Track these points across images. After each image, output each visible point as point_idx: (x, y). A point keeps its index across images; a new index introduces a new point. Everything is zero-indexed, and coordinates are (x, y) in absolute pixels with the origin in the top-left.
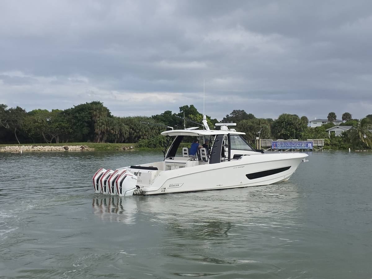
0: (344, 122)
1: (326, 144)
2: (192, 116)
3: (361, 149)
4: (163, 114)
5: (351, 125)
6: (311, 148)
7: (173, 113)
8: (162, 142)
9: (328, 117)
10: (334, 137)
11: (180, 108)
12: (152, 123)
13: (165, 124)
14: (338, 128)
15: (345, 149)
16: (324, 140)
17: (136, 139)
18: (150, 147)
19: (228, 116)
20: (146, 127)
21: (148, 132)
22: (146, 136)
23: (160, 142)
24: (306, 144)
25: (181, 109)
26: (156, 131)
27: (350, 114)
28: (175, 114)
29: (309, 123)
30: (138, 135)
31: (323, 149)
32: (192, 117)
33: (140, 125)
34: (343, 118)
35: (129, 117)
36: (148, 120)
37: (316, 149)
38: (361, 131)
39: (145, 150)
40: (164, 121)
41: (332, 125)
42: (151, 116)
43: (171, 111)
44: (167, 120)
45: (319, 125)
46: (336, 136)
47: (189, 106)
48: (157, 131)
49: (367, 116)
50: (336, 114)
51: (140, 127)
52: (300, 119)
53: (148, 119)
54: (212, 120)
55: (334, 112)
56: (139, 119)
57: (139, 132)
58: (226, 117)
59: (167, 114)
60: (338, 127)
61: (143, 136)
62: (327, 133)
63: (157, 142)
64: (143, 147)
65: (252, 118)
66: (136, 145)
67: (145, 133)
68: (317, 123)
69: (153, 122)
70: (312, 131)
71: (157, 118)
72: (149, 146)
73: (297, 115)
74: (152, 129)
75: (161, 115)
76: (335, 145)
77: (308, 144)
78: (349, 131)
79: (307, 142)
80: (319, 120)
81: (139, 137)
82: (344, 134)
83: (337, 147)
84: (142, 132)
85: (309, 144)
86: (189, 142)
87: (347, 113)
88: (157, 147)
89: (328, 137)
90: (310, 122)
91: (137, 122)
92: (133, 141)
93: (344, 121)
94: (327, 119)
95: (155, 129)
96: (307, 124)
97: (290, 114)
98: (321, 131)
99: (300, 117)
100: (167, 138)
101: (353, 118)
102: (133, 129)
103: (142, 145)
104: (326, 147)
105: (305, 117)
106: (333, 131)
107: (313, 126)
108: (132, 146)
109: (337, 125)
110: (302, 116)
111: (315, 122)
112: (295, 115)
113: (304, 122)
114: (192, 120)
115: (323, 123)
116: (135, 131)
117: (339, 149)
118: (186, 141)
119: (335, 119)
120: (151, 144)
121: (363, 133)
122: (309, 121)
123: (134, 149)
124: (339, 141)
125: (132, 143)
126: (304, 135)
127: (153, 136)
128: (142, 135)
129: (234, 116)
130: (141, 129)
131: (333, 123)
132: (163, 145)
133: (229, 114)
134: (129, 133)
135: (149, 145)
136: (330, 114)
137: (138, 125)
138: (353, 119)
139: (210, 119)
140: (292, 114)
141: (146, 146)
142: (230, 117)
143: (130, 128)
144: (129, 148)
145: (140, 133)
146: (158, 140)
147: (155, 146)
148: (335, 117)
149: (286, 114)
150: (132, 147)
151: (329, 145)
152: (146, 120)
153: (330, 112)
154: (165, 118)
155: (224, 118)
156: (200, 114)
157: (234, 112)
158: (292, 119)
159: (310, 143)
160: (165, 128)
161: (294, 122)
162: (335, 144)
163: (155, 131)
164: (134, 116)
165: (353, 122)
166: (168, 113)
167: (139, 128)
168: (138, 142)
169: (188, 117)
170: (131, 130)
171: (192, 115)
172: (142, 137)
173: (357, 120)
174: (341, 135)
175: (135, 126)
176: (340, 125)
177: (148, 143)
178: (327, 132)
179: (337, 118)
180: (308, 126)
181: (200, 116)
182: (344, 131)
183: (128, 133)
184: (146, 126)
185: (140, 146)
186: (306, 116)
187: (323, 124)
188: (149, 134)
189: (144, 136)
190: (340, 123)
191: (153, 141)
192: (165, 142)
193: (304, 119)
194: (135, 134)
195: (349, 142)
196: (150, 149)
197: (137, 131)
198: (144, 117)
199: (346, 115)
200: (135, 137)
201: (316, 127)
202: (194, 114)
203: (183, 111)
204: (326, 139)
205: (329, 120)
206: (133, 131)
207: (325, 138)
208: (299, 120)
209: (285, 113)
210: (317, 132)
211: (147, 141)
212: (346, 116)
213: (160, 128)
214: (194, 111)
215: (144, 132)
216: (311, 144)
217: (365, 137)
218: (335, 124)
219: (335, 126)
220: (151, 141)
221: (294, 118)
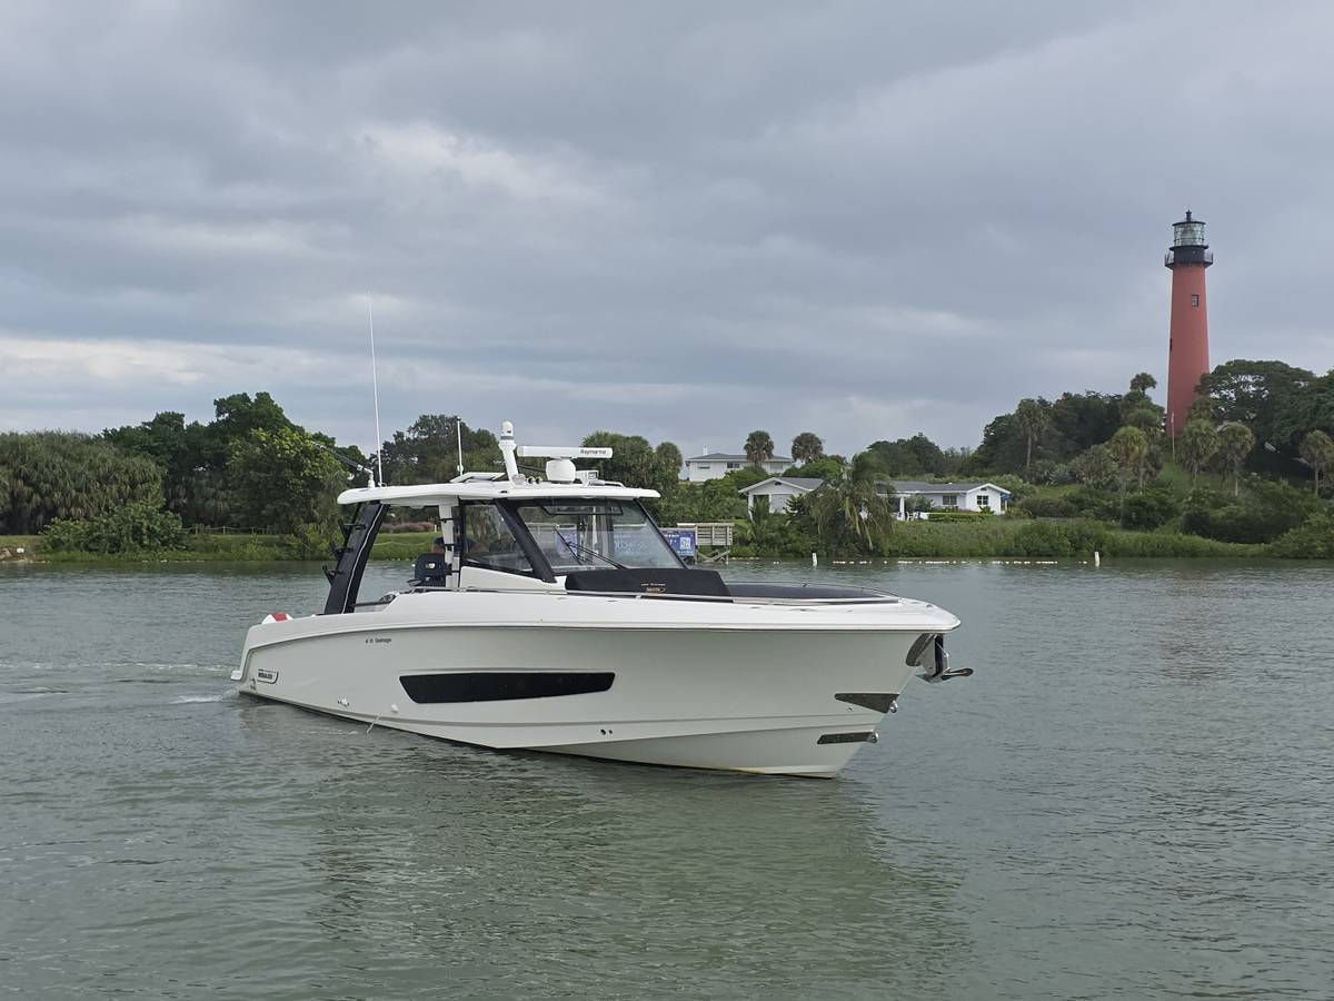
0: (799, 464)
1: (740, 541)
2: (263, 435)
3: (851, 557)
4: (148, 424)
5: (819, 477)
6: (692, 554)
7: (187, 422)
8: (145, 531)
9: (746, 447)
10: (767, 516)
11: (216, 403)
12: (104, 461)
13: (158, 463)
14: (779, 484)
15: (798, 556)
16: (732, 524)
17: (41, 517)
18: (96, 550)
19: (399, 435)
20: (80, 475)
21: (88, 491)
22: (82, 507)
23: (137, 531)
24: (674, 539)
25: (221, 405)
26: (119, 491)
27: (817, 439)
28: (196, 423)
29: (684, 465)
30: (48, 504)
31: (730, 556)
32: (264, 439)
33: (58, 466)
34: (793, 451)
35: (12, 434)
36: (86, 449)
37: (705, 557)
38: (851, 496)
39: (73, 560)
40: (153, 451)
41: (757, 475)
42: (101, 432)
43: (183, 415)
44: (166, 449)
45: (718, 472)
46: (771, 511)
47: (253, 398)
48: (123, 487)
49: (871, 447)
50: (772, 439)
51: (56, 472)
52: (654, 451)
53: (88, 441)
54: (342, 451)
55: (766, 430)
56: (54, 442)
57: (49, 493)
58: (392, 441)
59: (165, 425)
60: (779, 480)
61: (69, 509)
62: (745, 501)
63: (124, 532)
64: (69, 550)
65: (488, 445)
66: (38, 543)
67: (77, 497)
68: (712, 466)
69: (108, 453)
70: (695, 494)
71: (124, 438)
72: (91, 546)
73: (644, 437)
74: (104, 480)
75: (142, 430)
76: (771, 542)
77: (678, 539)
78: (813, 495)
79: (677, 532)
80: (718, 456)
81: (53, 512)
82: (797, 504)
83: (776, 549)
84: (65, 494)
85: (682, 539)
86: (249, 531)
87: (807, 434)
88: (125, 550)
89: (747, 517)
90: (688, 464)
91: (44, 454)
92: (26, 525)
93: (799, 461)
94: (745, 453)
95: (115, 479)
96: (679, 471)
97: (619, 433)
98: (724, 493)
99: (654, 445)
100: (163, 516)
101: (828, 451)
102: (26, 480)
103: (63, 543)
104: (737, 549)
105: (670, 444)
106: (761, 496)
107: (694, 475)
108: (22, 545)
109: (777, 475)
110: (660, 444)
111: (704, 462)
112: (639, 439)
113: (667, 465)
114: (262, 447)
115: (730, 465)
116: (37, 490)
117: (784, 555)
118: (238, 526)
119: (770, 456)
120: (99, 537)
121: (857, 504)
122: (684, 460)
123: (30, 556)
124: (781, 529)
125: (21, 533)
126: (668, 508)
127: (107, 509)
128: (64, 504)
129: (423, 437)
130: (61, 481)
131: (764, 467)
132: (146, 543)
133: (404, 430)
134: (12, 494)
135: (93, 541)
136: (753, 437)
137: (47, 466)
138: (826, 456)
139: (332, 447)
140: (626, 435)
141: (77, 545)
142: (408, 439)
143: (17, 476)
144: (8, 554)
145: (57, 496)
146: (129, 522)
147: (116, 545)
148: (769, 447)
149: (606, 434)
150: (20, 550)
151: (747, 543)
152: (79, 445)
153: (753, 431)
154: (155, 442)
155: (386, 445)
156: (294, 428)
157: (424, 422)
158: (628, 452)
159: (687, 534)
160: (155, 479)
161: (632, 463)
162: (767, 541)
163: (115, 487)
164: (30, 430)
165: (829, 466)
166: (169, 421)
167: (51, 477)
168: (48, 529)
169: (249, 438)
170: (20, 483)
171: (265, 430)
172: (63, 511)
173: (839, 460)
174: (789, 509)
175: (35, 467)
176: (786, 475)
177: (89, 534)
178: (744, 497)
179: (774, 452)
180: (681, 476)
181: (296, 436)
182: (796, 496)
183: (7, 495)
184: (80, 468)
185: (57, 545)
186: (675, 443)
187: (729, 470)
188: (92, 499)
189: (72, 509)
190: (786, 468)
191: (107, 525)
192: (155, 531)
193: (668, 451)
194: (36, 498)
195: (813, 532)
196: (94, 556)
197: (45, 487)
198: (74, 436)
199: (803, 441)
200: (37, 511)
201: (708, 482)
202: (271, 428)
203: (227, 415)
204: (741, 522)
205: (748, 457)
206: (27, 490)
207: (737, 518)
208: (650, 454)
209: (604, 431)
210: (712, 497)
211: (81, 526)
212: (806, 445)
213: (139, 477)
214: (271, 416)
215: (74, 493)
216: (688, 539)
217: (864, 515)
218: (769, 469)
219: (768, 477)
220: (98, 527)
221: (632, 449)
